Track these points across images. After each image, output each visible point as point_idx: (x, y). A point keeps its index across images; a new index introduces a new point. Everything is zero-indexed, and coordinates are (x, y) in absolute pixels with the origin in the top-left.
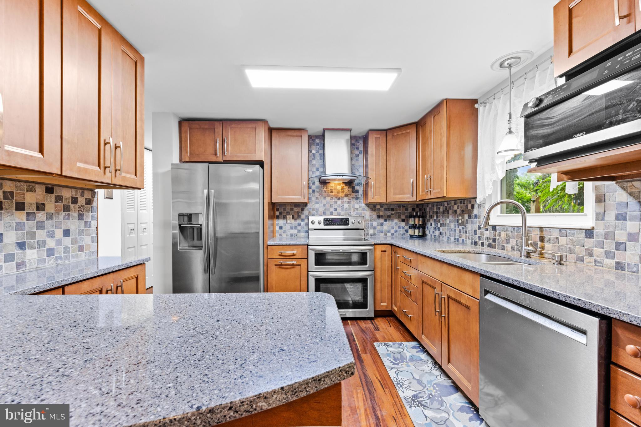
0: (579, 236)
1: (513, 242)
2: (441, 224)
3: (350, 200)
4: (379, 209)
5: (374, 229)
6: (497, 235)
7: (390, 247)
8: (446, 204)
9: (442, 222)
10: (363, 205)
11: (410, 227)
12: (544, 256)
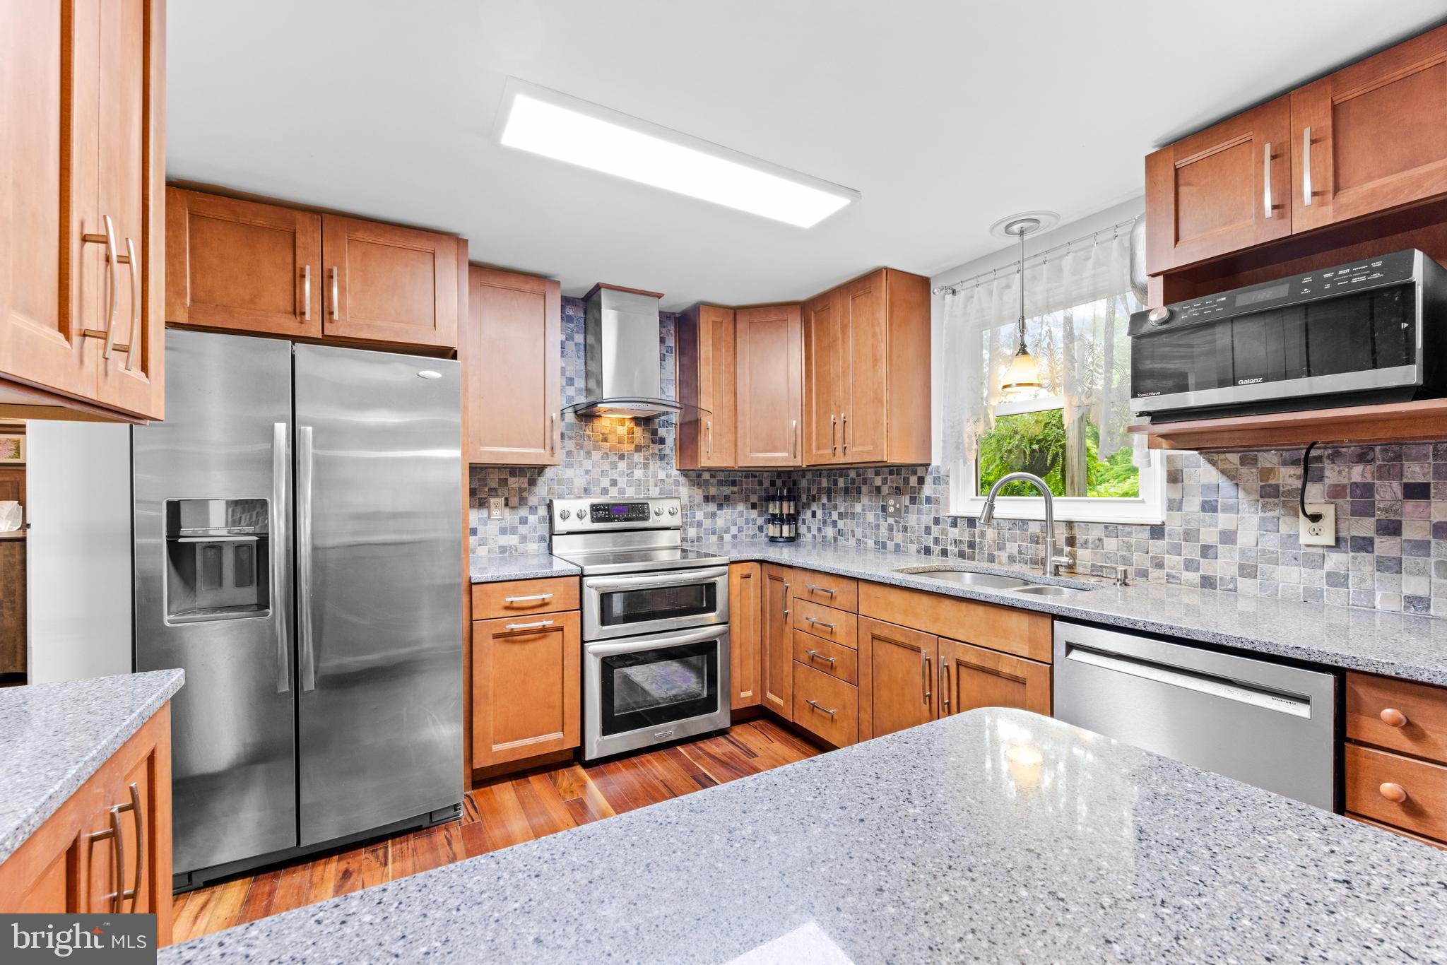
0: (1140, 536)
1: (1013, 548)
2: (840, 514)
3: (647, 459)
4: (707, 481)
5: (698, 526)
6: (977, 535)
7: (757, 565)
8: (853, 474)
9: (842, 510)
10: (675, 472)
11: (768, 521)
12: (1075, 571)
